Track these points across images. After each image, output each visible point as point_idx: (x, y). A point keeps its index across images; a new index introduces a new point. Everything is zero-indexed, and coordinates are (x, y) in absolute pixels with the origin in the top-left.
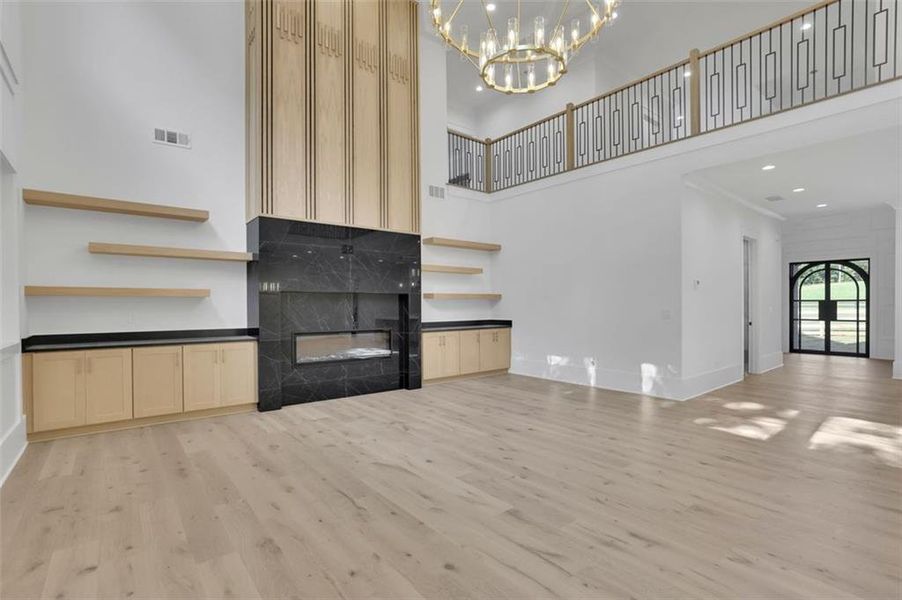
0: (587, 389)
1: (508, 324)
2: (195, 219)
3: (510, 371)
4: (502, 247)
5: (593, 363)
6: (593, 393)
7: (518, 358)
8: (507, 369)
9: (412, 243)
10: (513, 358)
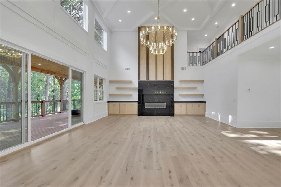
0: (218, 122)
1: (205, 102)
2: (130, 82)
3: (205, 116)
4: (205, 81)
5: (220, 114)
6: (219, 124)
7: (207, 112)
8: (205, 115)
9: (172, 82)
10: (206, 112)
